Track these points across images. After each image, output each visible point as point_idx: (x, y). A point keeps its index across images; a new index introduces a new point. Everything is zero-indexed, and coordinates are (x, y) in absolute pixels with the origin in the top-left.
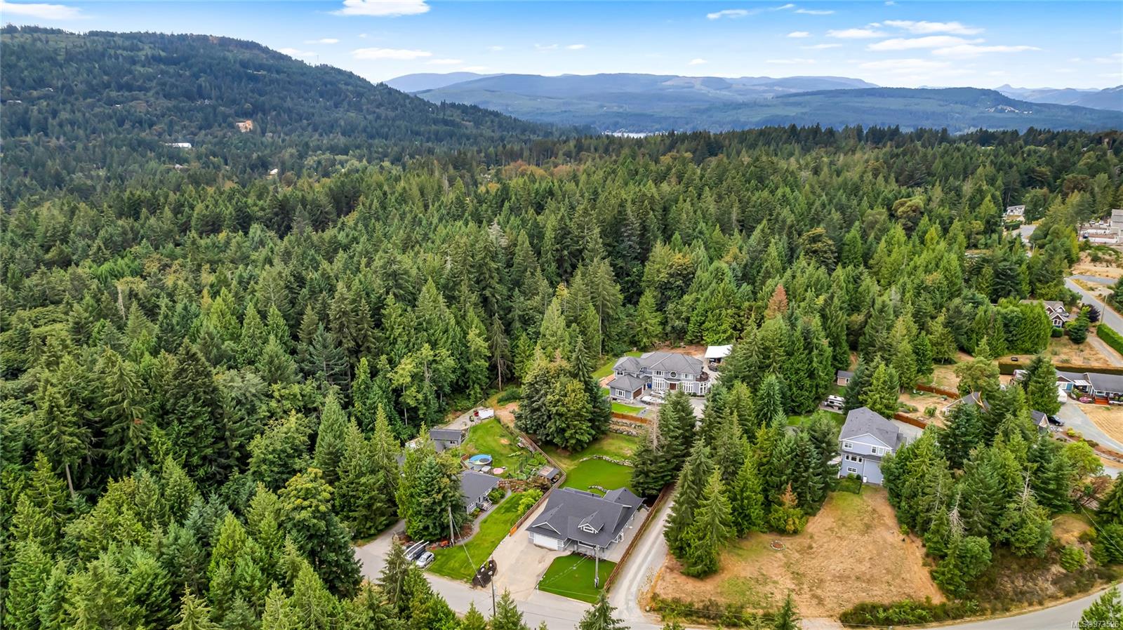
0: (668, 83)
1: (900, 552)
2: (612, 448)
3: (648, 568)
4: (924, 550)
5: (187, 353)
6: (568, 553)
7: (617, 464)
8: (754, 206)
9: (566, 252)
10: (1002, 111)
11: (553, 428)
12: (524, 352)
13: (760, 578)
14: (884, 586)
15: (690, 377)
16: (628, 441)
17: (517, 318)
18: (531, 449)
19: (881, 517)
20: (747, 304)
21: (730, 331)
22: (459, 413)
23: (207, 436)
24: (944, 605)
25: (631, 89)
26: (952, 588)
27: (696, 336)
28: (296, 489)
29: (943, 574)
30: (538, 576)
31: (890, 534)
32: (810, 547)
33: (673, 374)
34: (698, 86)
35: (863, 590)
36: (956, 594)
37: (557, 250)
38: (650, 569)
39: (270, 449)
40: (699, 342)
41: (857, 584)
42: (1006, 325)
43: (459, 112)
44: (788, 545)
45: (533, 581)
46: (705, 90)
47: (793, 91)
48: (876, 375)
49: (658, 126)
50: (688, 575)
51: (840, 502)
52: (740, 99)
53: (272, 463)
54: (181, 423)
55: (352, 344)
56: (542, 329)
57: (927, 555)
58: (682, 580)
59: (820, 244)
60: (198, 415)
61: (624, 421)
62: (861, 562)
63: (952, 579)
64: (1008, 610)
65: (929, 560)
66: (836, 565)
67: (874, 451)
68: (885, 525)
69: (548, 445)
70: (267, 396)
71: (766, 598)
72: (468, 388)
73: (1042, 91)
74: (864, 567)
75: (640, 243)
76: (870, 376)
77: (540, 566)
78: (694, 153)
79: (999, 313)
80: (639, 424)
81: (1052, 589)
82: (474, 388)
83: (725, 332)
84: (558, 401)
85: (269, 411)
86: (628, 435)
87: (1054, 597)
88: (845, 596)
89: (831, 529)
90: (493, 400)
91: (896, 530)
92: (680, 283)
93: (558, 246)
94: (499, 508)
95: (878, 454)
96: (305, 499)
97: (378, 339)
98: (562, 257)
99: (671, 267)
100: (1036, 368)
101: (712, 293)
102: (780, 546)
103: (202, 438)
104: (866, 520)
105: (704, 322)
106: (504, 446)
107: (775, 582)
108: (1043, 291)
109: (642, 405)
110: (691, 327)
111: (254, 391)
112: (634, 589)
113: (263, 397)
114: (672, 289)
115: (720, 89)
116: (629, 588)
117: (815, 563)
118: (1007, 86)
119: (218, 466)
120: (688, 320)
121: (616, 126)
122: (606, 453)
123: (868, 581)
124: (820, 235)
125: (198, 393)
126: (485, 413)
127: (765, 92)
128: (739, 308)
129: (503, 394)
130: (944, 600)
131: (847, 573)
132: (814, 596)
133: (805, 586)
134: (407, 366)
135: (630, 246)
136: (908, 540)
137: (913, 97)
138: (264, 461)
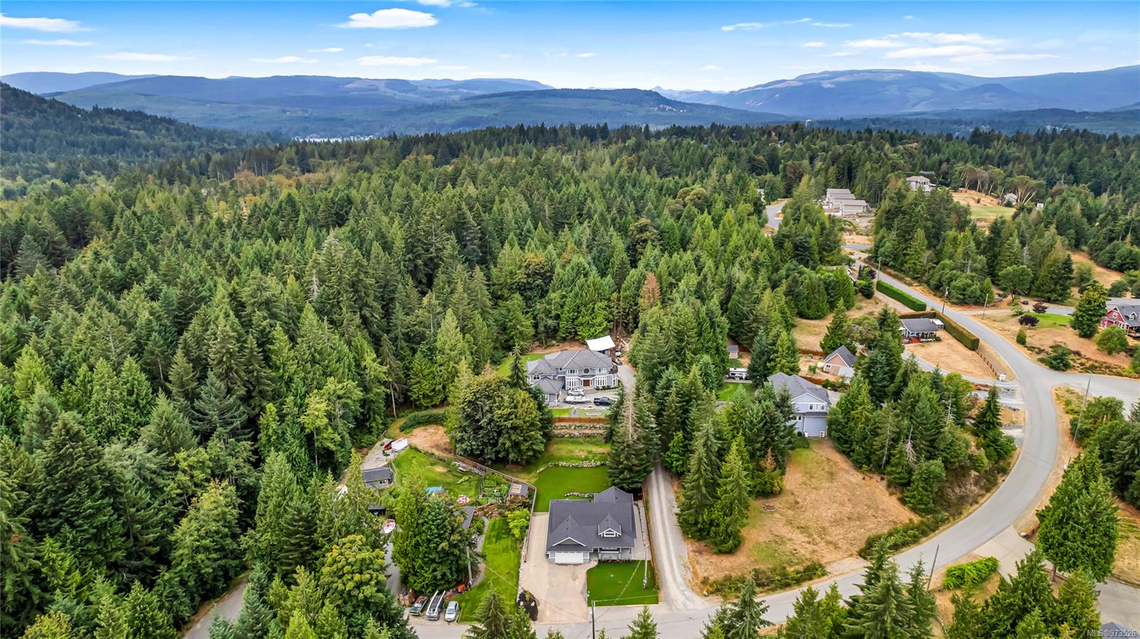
0: (350, 86)
1: (868, 489)
2: (563, 453)
3: (677, 557)
4: (885, 482)
5: (68, 432)
6: (594, 564)
7: (577, 467)
8: (560, 203)
9: (420, 262)
10: (664, 110)
11: (508, 444)
12: (422, 371)
13: (776, 539)
14: (873, 519)
15: (604, 371)
16: (574, 443)
17: (400, 336)
18: (476, 471)
19: (836, 463)
20: (615, 295)
21: (605, 323)
22: (365, 450)
23: (113, 536)
24: (922, 522)
25: (311, 92)
26: (923, 507)
27: (570, 333)
28: (348, 564)
29: (913, 497)
30: (582, 593)
31: (851, 476)
32: (797, 503)
33: (586, 371)
34: (382, 88)
35: (861, 527)
36: (928, 511)
37: (410, 260)
38: (679, 557)
39: (202, 532)
40: (574, 338)
41: (852, 524)
42: (826, 289)
43: (121, 119)
44: (778, 505)
45: (581, 601)
46: (390, 93)
47: (477, 93)
48: (779, 342)
49: (351, 131)
50: (720, 552)
51: (798, 458)
52: (429, 101)
53: (207, 549)
54: (73, 526)
55: (242, 391)
56: (438, 345)
57: (889, 486)
58: (715, 559)
59: (648, 234)
60: (99, 510)
61: (563, 424)
62: (843, 505)
63: (921, 500)
64: (961, 513)
65: (892, 489)
66: (827, 512)
67: (811, 408)
68: (842, 469)
69: (500, 462)
70: (168, 469)
71: (794, 555)
72: (368, 420)
73: (687, 93)
74: (848, 509)
75: (480, 247)
76: (774, 344)
77: (577, 583)
78: (435, 154)
79: (820, 279)
80: (578, 424)
81: (976, 490)
82: (375, 420)
83: (600, 325)
84: (510, 414)
85: (179, 487)
86: (570, 437)
87: (982, 496)
88: (850, 535)
89: (804, 483)
90: (394, 428)
91: (853, 472)
92: (539, 282)
93: (410, 256)
94: (488, 538)
95: (815, 410)
96: (361, 573)
97: (272, 380)
98: (416, 266)
99: (527, 267)
100: (884, 320)
101: (581, 288)
102: (772, 507)
103: (107, 539)
104: (827, 468)
105: (577, 318)
106: (441, 474)
107: (790, 540)
108: (830, 259)
109: (567, 406)
110: (563, 324)
111: (153, 467)
112: (680, 579)
113: (164, 472)
114: (531, 289)
115: (406, 92)
116: (675, 580)
117: (809, 514)
118: (658, 87)
119: (130, 572)
120: (558, 317)
121: (306, 131)
122: (561, 459)
123: (859, 519)
124: (646, 225)
125: (92, 481)
126: (400, 445)
127: (450, 94)
128: (609, 300)
129: (401, 422)
130: (920, 518)
131: (838, 516)
132: (828, 543)
133: (815, 536)
134: (317, 406)
135: (474, 250)
136: (867, 478)
137: (589, 98)
138: (196, 550)
